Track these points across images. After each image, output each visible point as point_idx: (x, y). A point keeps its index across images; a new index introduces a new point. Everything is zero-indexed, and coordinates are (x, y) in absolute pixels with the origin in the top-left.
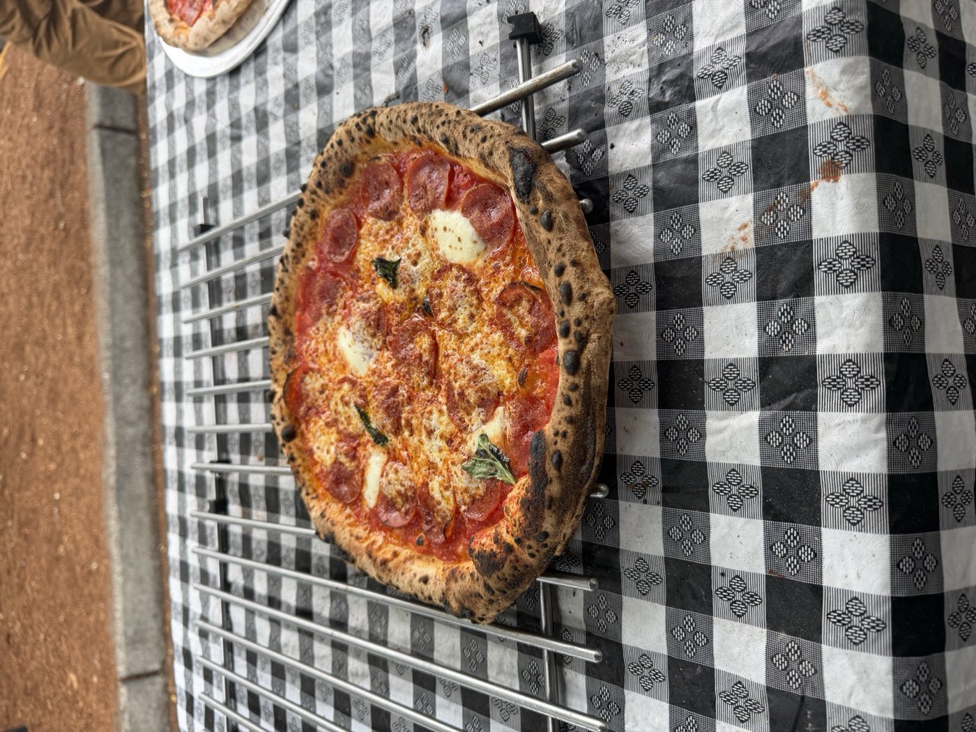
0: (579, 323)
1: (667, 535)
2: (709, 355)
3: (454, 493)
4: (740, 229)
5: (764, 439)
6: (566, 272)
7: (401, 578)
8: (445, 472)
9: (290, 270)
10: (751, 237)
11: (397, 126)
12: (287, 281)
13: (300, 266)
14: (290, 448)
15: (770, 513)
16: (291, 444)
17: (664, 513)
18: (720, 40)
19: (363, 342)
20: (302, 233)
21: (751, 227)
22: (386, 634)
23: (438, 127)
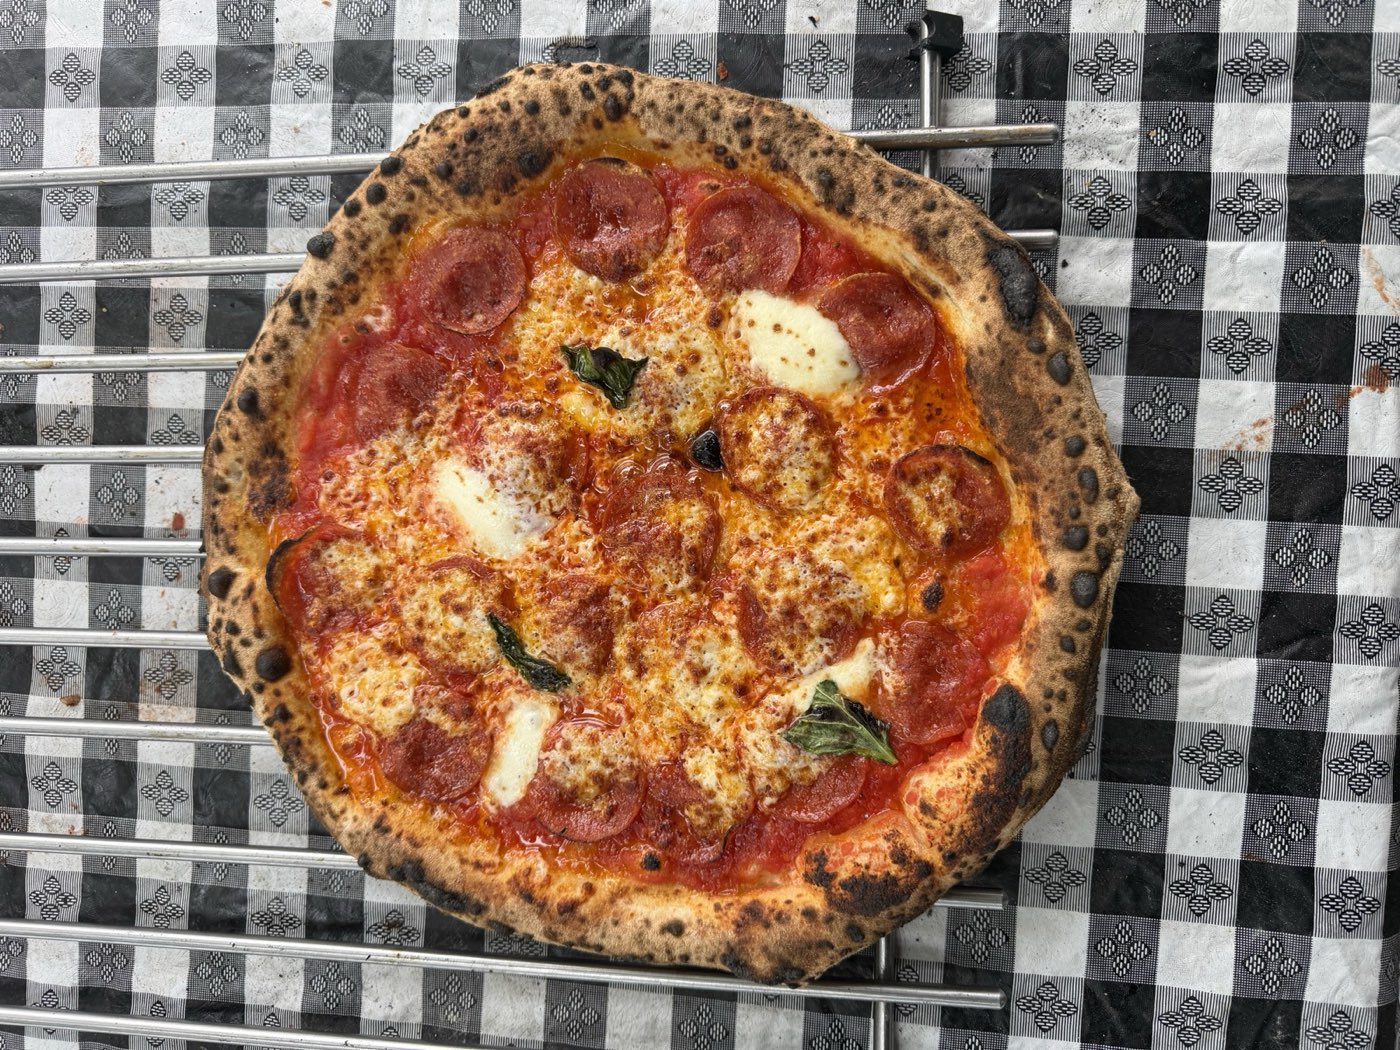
0: (1102, 530)
1: (1103, 817)
2: (1191, 581)
3: (751, 778)
4: (1255, 425)
5: (1262, 693)
6: (1087, 452)
7: (612, 930)
8: (729, 743)
9: (314, 324)
10: (1269, 438)
11: (693, 121)
12: (297, 345)
13: (340, 320)
14: (278, 693)
15: (1257, 785)
16: (281, 685)
17: (1102, 789)
18: (1250, 171)
19: (519, 497)
20: (362, 255)
21: (1271, 425)
22: (476, 1023)
23: (814, 154)
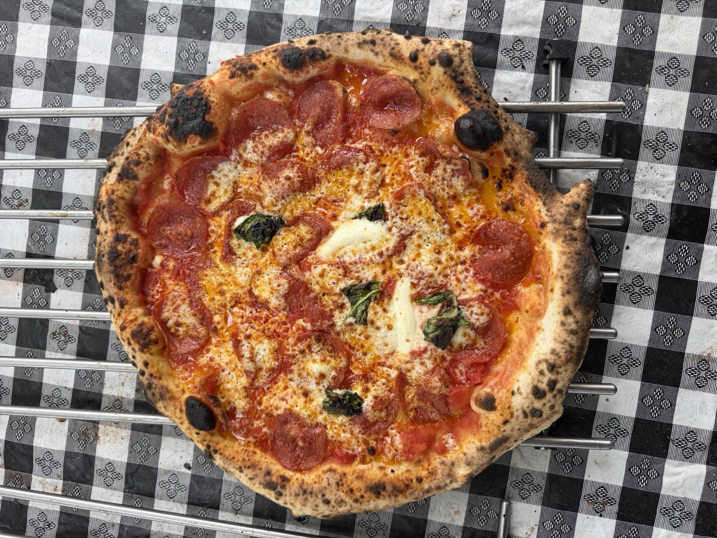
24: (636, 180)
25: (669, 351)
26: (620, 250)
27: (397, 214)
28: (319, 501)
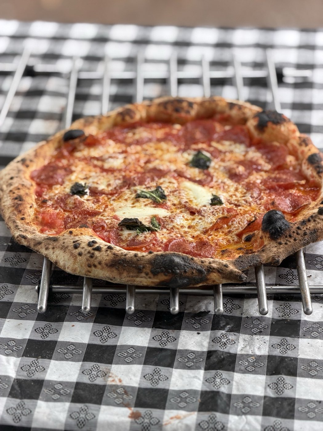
4: (120, 380)
10: (113, 383)
21: (119, 384)
24: (254, 336)
25: (113, 356)
26: (196, 330)
27: (216, 210)
28: (12, 175)
